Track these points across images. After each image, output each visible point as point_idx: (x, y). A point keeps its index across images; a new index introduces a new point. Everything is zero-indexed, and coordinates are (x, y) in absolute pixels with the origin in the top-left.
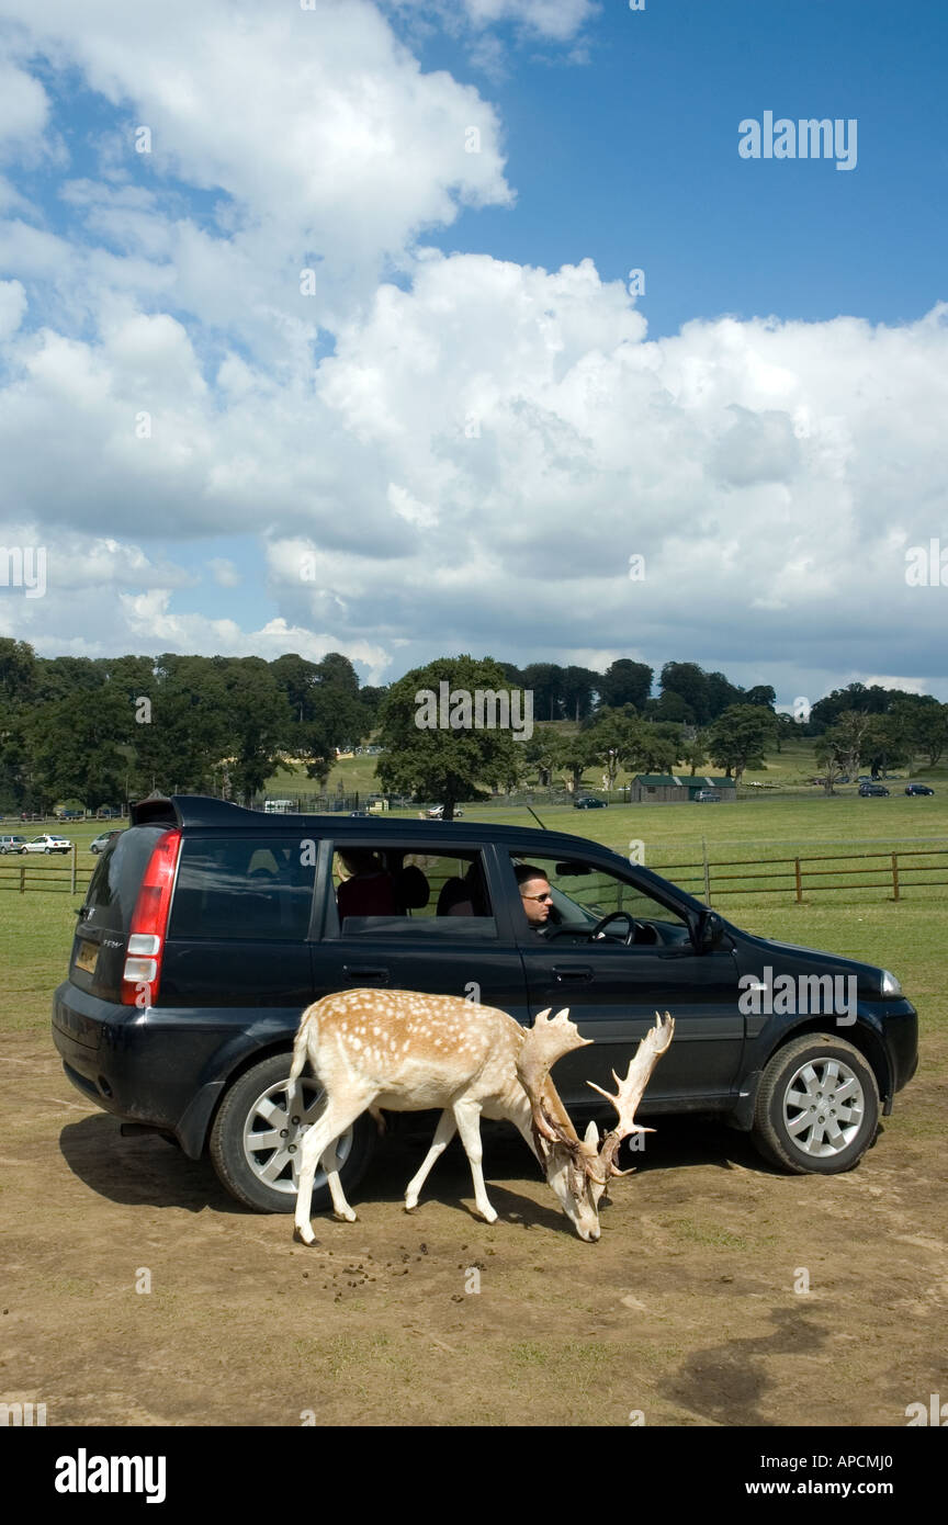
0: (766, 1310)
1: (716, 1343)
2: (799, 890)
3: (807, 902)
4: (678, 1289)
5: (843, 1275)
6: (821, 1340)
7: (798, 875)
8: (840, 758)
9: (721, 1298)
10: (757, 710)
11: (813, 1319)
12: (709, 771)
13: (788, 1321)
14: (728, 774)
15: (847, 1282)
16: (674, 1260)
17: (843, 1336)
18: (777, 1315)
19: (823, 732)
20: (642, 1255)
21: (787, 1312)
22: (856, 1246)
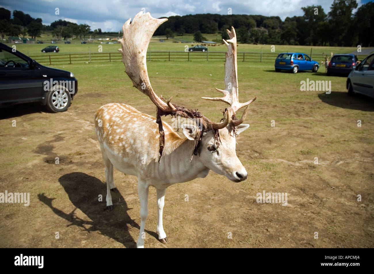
0: (52, 136)
1: (43, 142)
2: (50, 62)
3: (52, 64)
4: (34, 135)
5: (67, 128)
6: (64, 139)
7: (50, 59)
8: (57, 35)
9: (43, 135)
10: (38, 24)
11: (61, 136)
12: (28, 37)
13: (57, 137)
14: (32, 38)
15: (67, 129)
16: (32, 130)
17: (67, 138)
18: (54, 136)
19: (53, 30)
20: (25, 130)
21: (56, 135)
22: (68, 123)
